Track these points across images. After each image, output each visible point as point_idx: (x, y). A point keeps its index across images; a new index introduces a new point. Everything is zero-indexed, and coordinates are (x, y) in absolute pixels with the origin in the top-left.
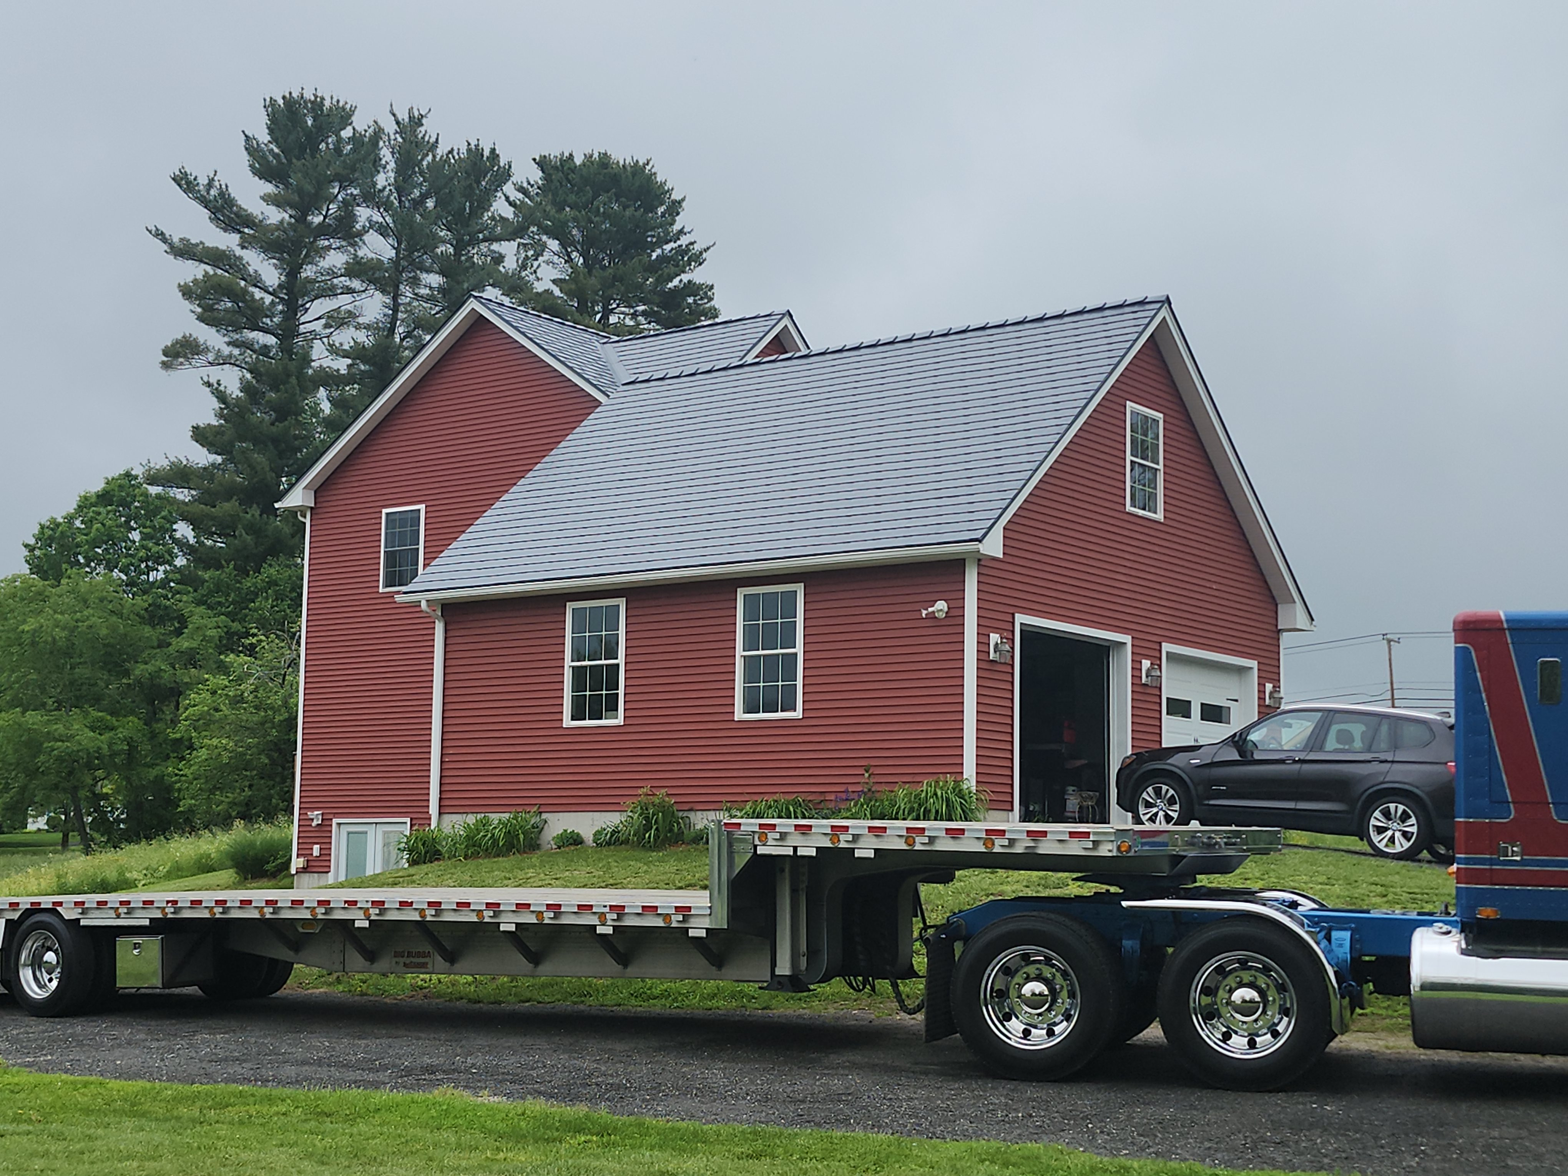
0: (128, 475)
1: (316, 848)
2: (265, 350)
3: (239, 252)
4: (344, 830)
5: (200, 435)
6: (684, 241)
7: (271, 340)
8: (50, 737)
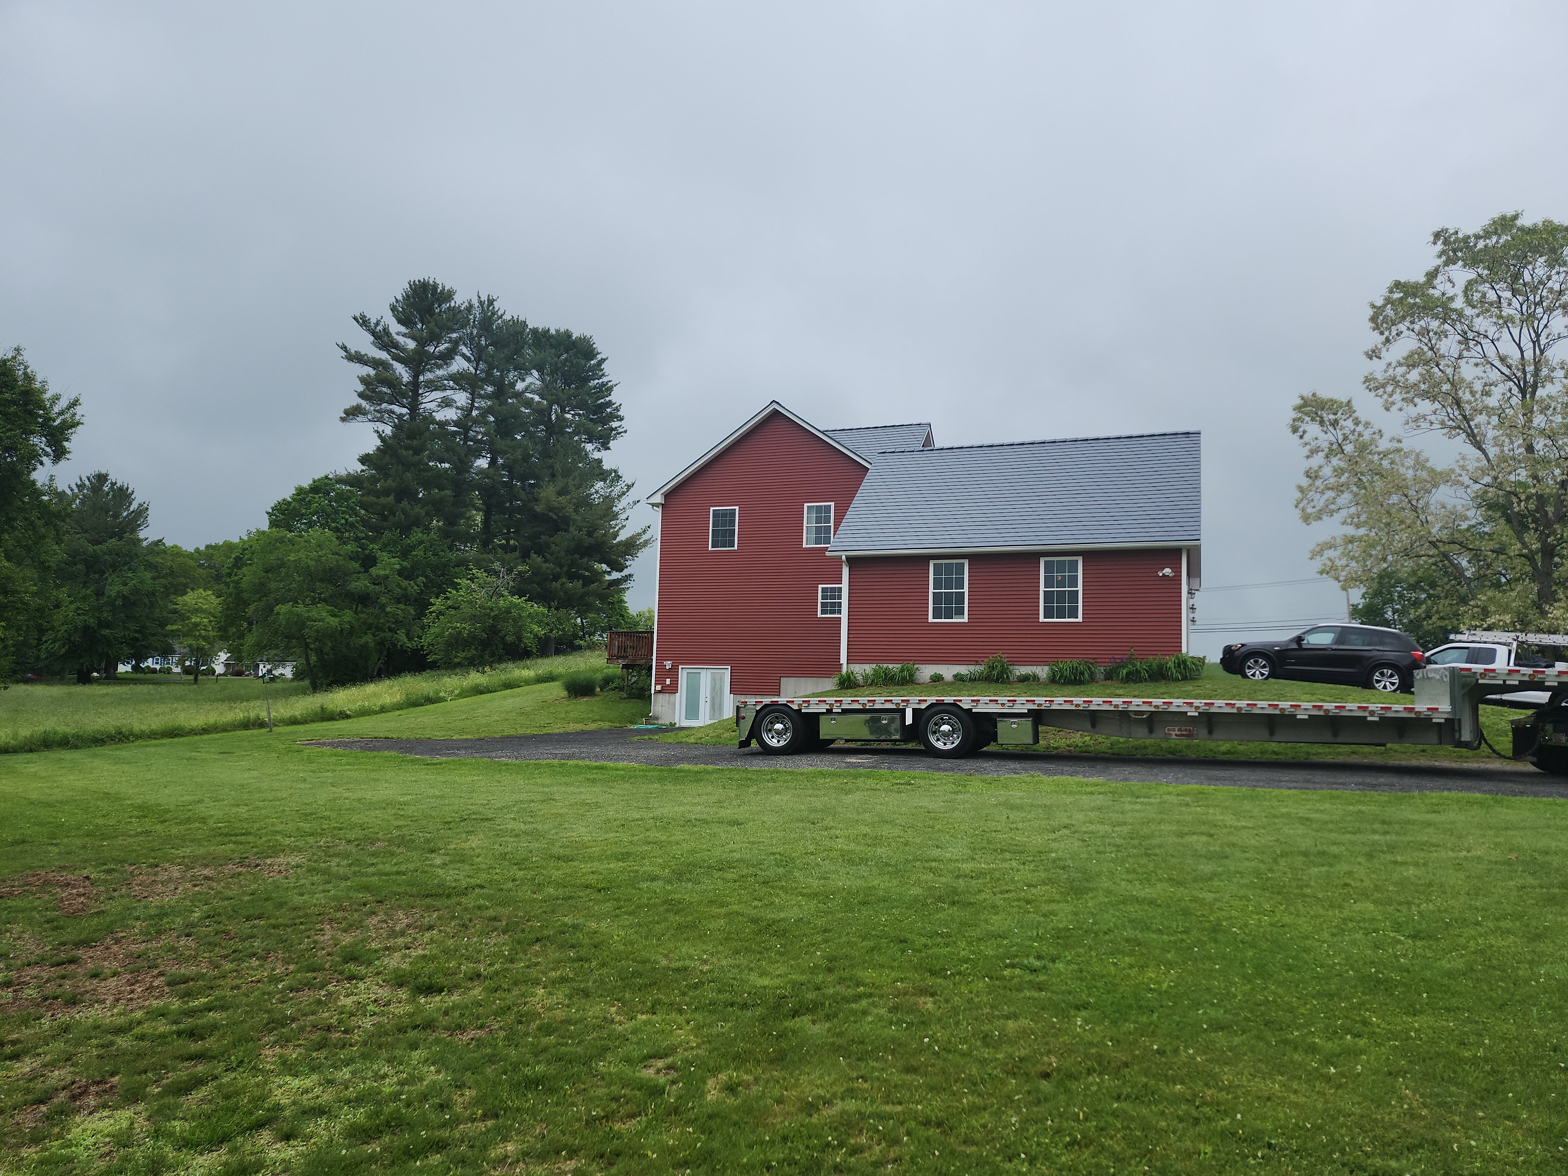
0: (326, 477)
1: (668, 681)
2: (401, 415)
3: (391, 362)
4: (685, 671)
5: (364, 459)
6: (605, 379)
7: (405, 411)
8: (309, 619)
